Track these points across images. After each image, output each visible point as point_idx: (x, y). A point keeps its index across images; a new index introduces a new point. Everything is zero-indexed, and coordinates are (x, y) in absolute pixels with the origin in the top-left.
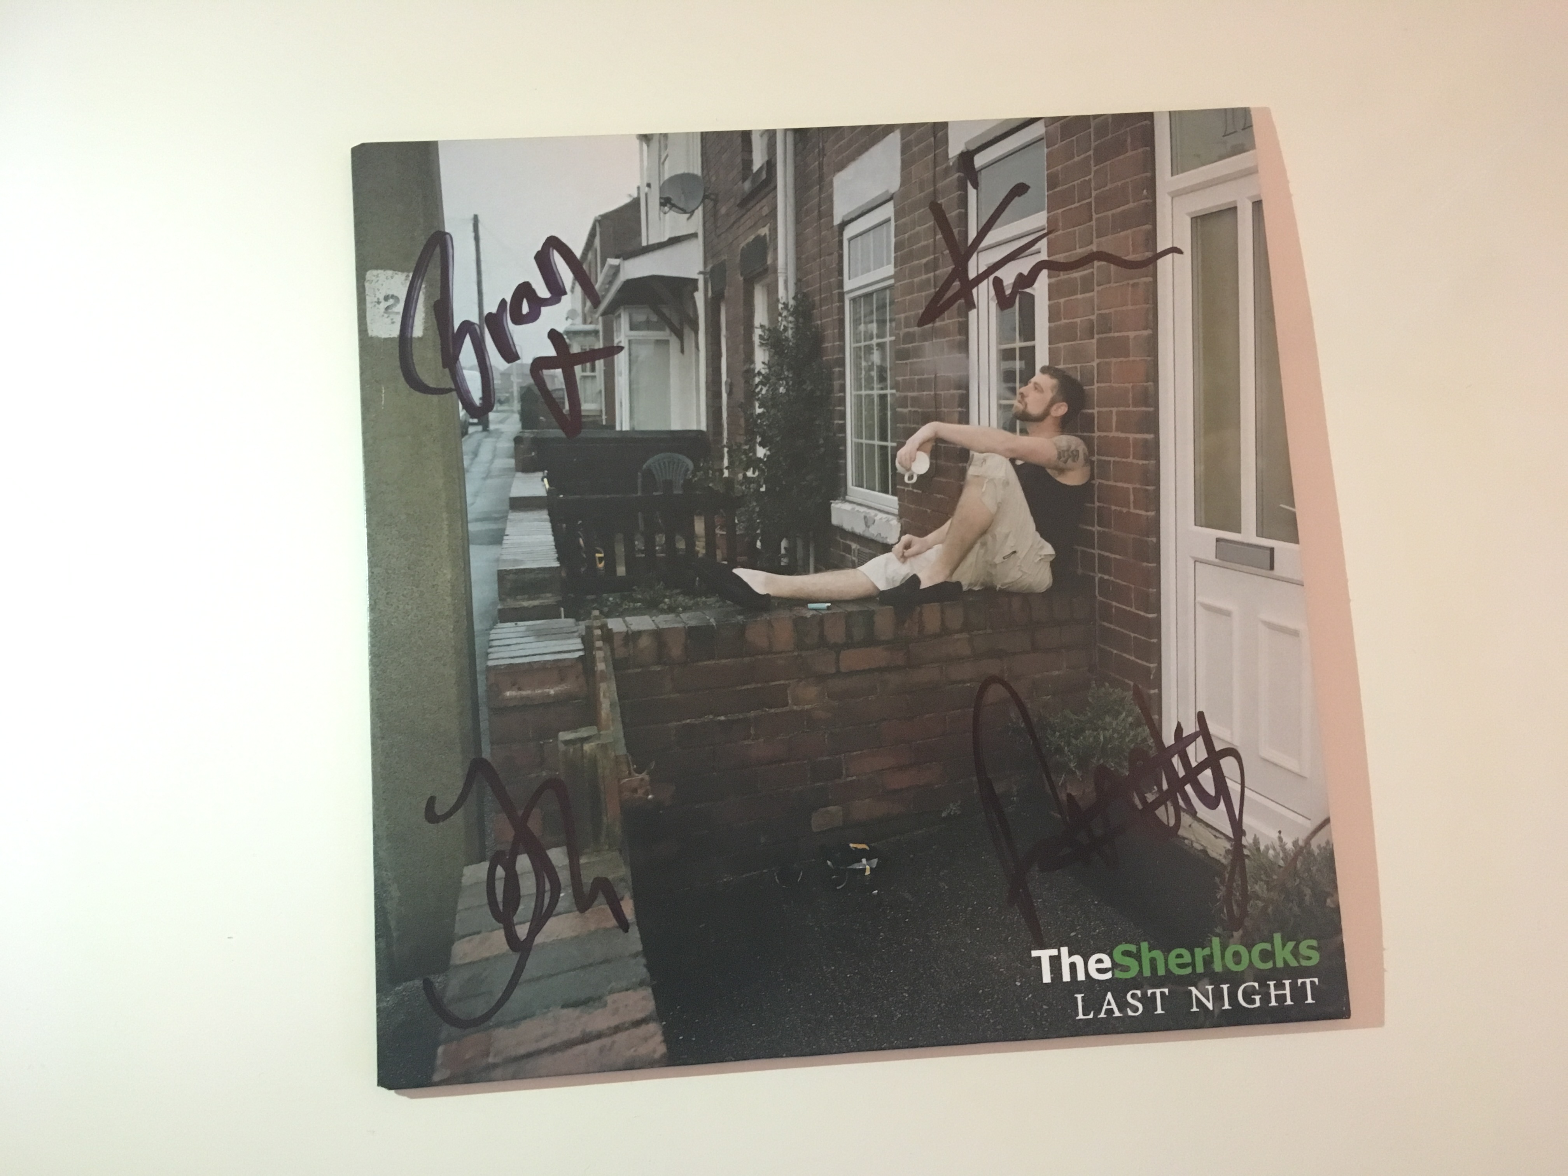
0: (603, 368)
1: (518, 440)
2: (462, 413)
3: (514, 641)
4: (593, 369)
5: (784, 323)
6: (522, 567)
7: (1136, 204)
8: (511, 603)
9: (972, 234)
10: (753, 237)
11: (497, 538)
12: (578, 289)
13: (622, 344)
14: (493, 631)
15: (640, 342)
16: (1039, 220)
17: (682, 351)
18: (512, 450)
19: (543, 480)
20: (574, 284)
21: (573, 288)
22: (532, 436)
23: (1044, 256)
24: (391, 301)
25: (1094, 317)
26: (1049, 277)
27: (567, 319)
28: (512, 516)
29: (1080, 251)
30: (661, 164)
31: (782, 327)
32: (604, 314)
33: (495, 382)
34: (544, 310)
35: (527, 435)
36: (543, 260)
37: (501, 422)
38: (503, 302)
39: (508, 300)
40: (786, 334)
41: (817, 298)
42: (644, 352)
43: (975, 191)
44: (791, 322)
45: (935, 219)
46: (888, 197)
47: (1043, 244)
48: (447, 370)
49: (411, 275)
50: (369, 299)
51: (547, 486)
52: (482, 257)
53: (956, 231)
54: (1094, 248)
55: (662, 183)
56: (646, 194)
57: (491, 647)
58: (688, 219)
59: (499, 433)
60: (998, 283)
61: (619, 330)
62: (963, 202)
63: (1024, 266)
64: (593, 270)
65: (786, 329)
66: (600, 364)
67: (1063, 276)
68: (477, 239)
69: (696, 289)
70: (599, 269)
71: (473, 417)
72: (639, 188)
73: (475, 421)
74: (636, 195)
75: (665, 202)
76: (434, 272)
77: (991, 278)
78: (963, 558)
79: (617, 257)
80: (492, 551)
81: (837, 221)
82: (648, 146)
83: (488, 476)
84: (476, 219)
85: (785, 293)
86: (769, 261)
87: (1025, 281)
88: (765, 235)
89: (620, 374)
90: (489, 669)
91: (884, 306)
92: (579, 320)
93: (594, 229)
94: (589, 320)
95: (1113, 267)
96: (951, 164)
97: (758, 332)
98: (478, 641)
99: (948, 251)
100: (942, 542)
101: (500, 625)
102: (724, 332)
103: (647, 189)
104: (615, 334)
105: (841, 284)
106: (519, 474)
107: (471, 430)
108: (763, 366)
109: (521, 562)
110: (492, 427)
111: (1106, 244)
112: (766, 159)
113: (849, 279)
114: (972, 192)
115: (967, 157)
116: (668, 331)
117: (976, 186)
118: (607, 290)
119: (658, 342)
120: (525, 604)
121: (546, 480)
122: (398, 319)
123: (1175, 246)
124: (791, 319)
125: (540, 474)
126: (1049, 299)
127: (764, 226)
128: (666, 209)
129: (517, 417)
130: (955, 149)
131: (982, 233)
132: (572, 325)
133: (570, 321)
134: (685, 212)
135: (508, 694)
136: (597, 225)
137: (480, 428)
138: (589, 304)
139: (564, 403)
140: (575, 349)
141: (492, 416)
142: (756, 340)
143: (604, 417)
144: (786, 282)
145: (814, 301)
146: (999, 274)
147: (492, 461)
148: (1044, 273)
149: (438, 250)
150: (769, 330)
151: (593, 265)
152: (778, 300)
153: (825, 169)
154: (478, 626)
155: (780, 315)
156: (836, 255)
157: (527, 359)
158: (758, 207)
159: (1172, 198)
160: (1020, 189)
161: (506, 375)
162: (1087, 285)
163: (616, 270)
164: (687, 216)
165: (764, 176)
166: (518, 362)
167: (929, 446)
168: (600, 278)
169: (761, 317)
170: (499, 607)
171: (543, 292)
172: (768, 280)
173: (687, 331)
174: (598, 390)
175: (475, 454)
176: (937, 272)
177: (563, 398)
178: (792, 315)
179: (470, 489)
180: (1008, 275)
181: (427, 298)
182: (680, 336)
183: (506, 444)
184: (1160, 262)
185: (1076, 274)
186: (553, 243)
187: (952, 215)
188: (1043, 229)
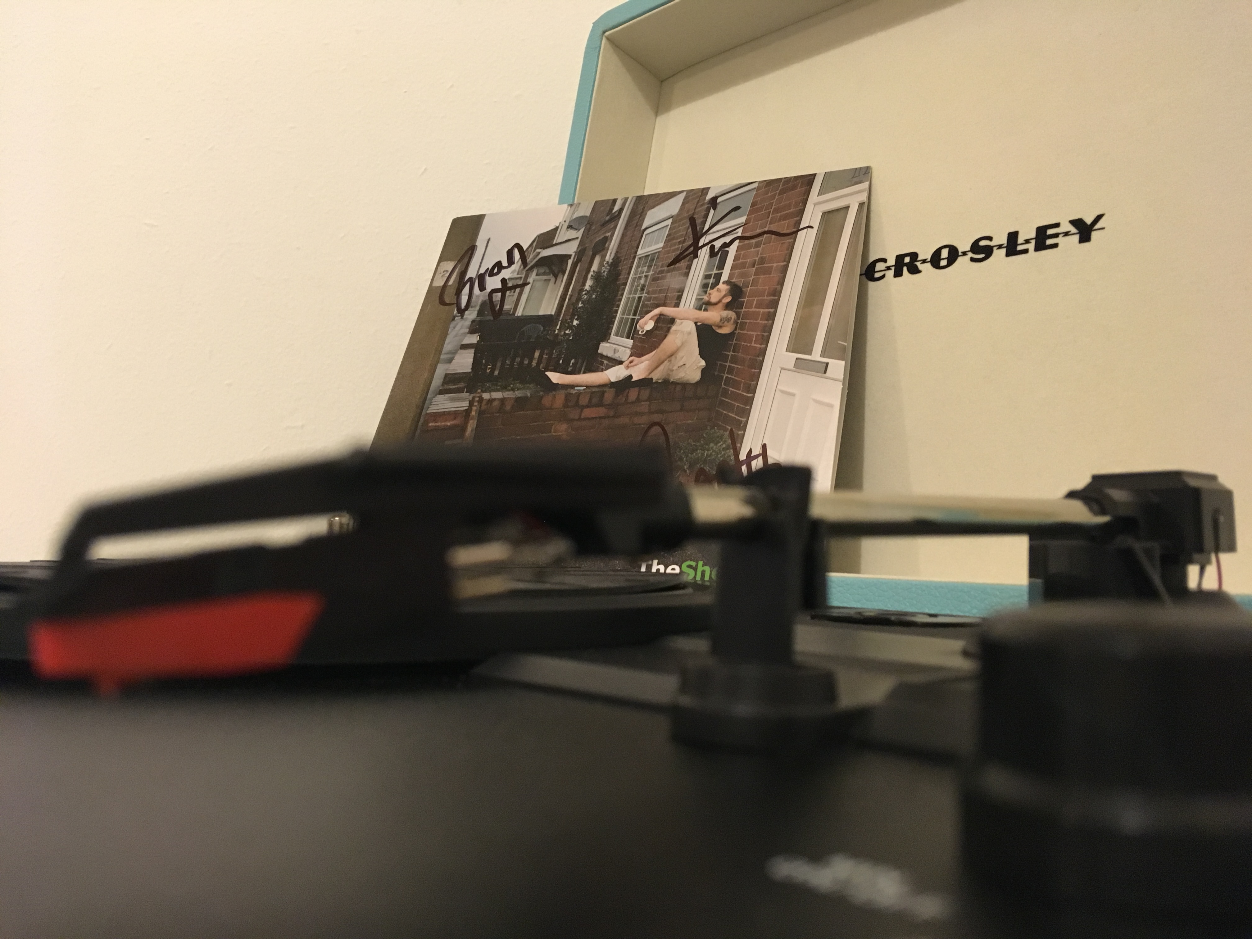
0: (519, 291)
1: (473, 321)
2: (456, 312)
3: (441, 402)
4: (514, 292)
5: (605, 269)
6: (456, 372)
7: (794, 209)
8: (446, 387)
9: (707, 227)
10: (603, 237)
11: (450, 361)
12: (520, 261)
13: (530, 282)
14: (435, 398)
15: (538, 280)
16: (743, 219)
17: (555, 283)
18: (469, 326)
19: (477, 337)
20: (519, 260)
21: (518, 261)
22: (480, 319)
23: (739, 234)
24: (445, 272)
25: (757, 259)
26: (739, 243)
27: (511, 273)
28: (460, 351)
29: (759, 231)
30: (574, 213)
31: (603, 271)
32: (527, 270)
33: (473, 299)
34: (503, 271)
35: (478, 319)
36: (510, 253)
37: (469, 315)
38: (488, 268)
39: (490, 269)
40: (604, 274)
41: (623, 259)
42: (538, 284)
43: (713, 211)
44: (607, 269)
45: (690, 223)
46: (671, 217)
47: (740, 230)
48: (456, 297)
49: (456, 262)
50: (437, 272)
51: (478, 339)
52: (486, 253)
53: (698, 228)
54: (766, 229)
55: (571, 219)
56: (562, 225)
57: (431, 405)
58: (577, 232)
59: (467, 319)
60: (713, 247)
61: (531, 277)
62: (706, 216)
63: (727, 239)
64: (529, 255)
65: (604, 271)
66: (518, 290)
67: (746, 242)
68: (487, 247)
69: (570, 258)
70: (532, 252)
71: (458, 313)
72: (560, 223)
73: (459, 315)
74: (558, 225)
75: (570, 227)
76: (466, 260)
77: (710, 245)
78: (656, 368)
79: (541, 249)
80: (446, 366)
81: (643, 227)
82: (571, 207)
83: (456, 336)
84: (489, 239)
85: (609, 257)
86: (607, 245)
87: (727, 245)
88: (608, 236)
89: (525, 294)
90: (427, 414)
91: (653, 260)
92: (516, 273)
93: (536, 238)
94: (520, 273)
95: (773, 236)
96: (706, 202)
97: (591, 273)
98: (427, 402)
99: (692, 236)
100: (648, 360)
101: (438, 396)
102: (576, 274)
103: (564, 223)
104: (529, 277)
105: (636, 252)
106: (469, 335)
107: (456, 318)
108: (589, 287)
109: (456, 370)
110: (465, 317)
111: (773, 228)
112: (620, 207)
113: (641, 250)
114: (712, 211)
115: (714, 199)
116: (552, 275)
117: (714, 209)
118: (532, 262)
119: (545, 280)
120: (451, 387)
121: (478, 337)
122: (445, 279)
123: (810, 225)
124: (608, 267)
125: (477, 334)
126: (736, 252)
127: (609, 232)
128: (569, 229)
129: (476, 312)
130: (710, 196)
131: (710, 228)
132: (512, 275)
133: (512, 274)
134: (576, 229)
135: (430, 424)
136: (537, 237)
137: (460, 317)
138: (522, 267)
139: (497, 306)
140: (510, 284)
141: (466, 312)
142: (589, 276)
143: (512, 311)
144: (611, 253)
145: (621, 260)
146: (714, 243)
147: (460, 330)
148: (738, 241)
149: (470, 252)
150: (597, 273)
151: (530, 252)
152: (605, 261)
153: (645, 209)
154: (429, 396)
155: (604, 266)
156: (638, 241)
157: (489, 289)
158: (609, 226)
159: (815, 206)
160: (737, 208)
161: (478, 296)
162: (757, 245)
163: (539, 253)
164: (576, 231)
165: (617, 214)
166: (485, 291)
167: (656, 318)
168: (531, 257)
169: (595, 267)
170: (441, 388)
171: (505, 264)
172: (603, 253)
173: (560, 276)
174: (513, 300)
175: (454, 328)
176: (683, 245)
177: (498, 304)
178: (609, 266)
179: (447, 341)
180: (718, 244)
181: (459, 269)
182: (556, 277)
183: (468, 323)
184: (799, 233)
185: (753, 241)
186: (518, 246)
187: (698, 221)
188: (743, 223)
